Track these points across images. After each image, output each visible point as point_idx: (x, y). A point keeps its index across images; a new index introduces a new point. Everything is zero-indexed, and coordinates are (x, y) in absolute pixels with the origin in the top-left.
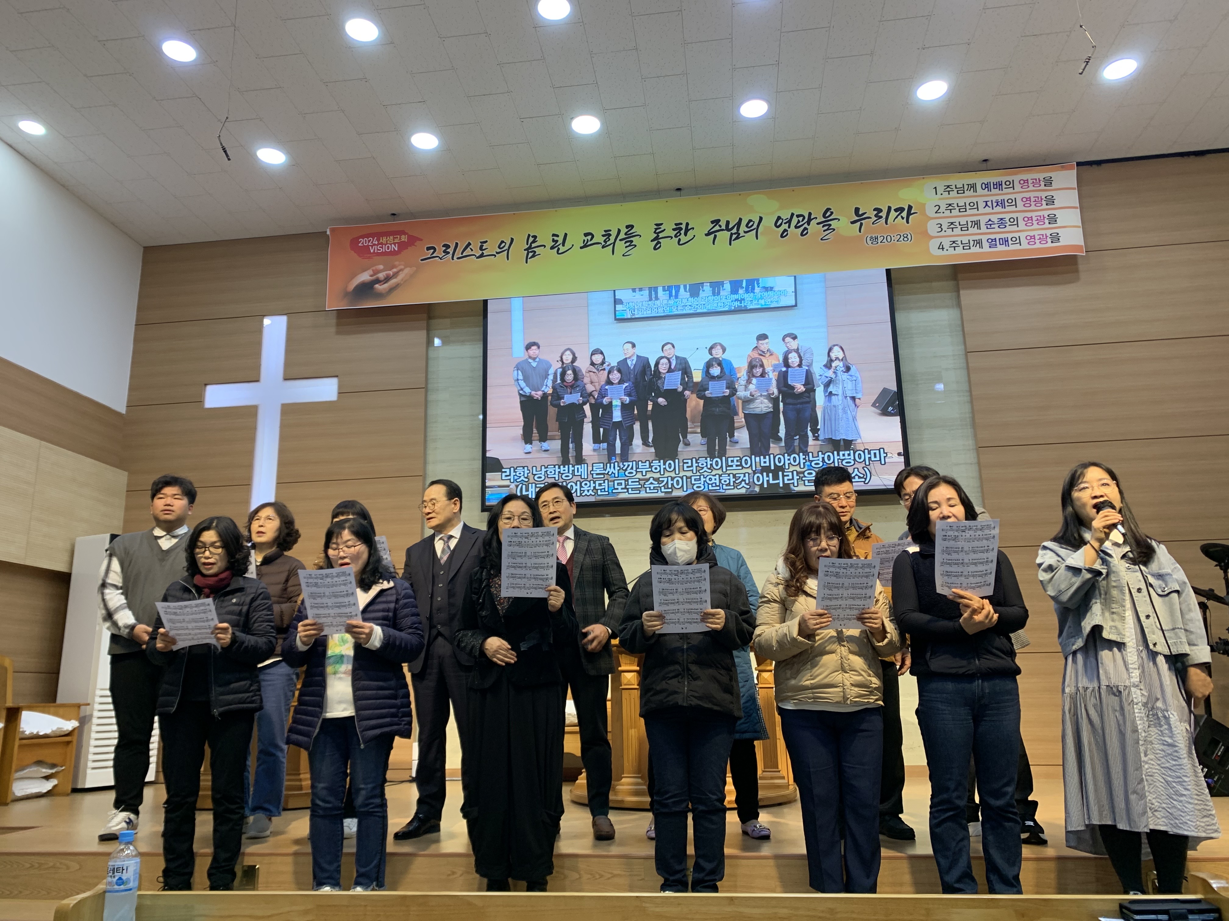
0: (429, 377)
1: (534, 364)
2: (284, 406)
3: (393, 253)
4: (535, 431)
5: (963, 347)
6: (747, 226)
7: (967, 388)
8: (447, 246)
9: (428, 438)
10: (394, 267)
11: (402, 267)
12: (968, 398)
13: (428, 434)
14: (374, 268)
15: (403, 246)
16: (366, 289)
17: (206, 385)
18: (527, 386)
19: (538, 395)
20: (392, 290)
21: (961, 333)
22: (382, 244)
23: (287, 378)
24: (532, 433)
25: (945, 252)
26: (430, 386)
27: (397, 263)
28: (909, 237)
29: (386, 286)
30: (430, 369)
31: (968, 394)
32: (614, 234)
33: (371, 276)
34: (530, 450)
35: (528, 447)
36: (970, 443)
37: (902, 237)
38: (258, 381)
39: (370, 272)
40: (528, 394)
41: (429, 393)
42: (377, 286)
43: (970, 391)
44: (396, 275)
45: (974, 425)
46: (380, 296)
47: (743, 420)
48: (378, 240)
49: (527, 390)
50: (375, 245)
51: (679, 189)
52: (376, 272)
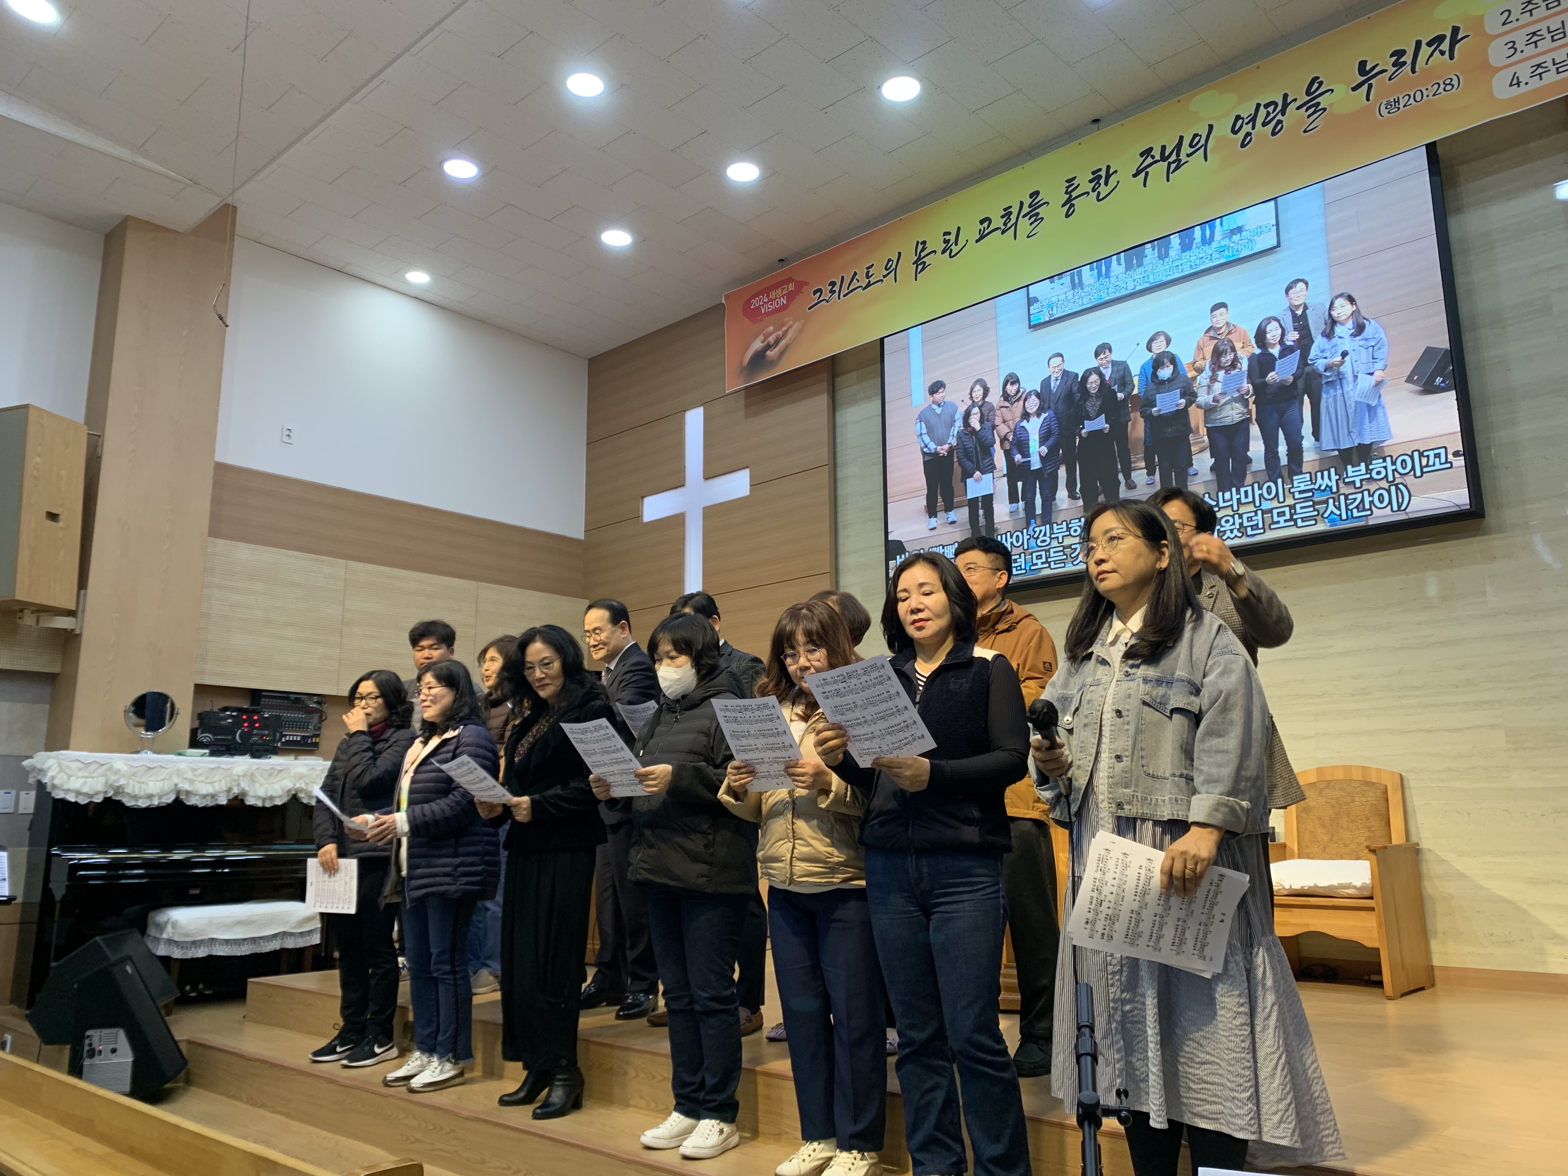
0: (838, 449)
1: (939, 410)
2: (705, 509)
3: (783, 308)
4: (940, 499)
6: (1191, 146)
8: (833, 284)
9: (841, 526)
10: (783, 325)
11: (791, 322)
13: (839, 520)
14: (764, 332)
15: (791, 297)
16: (759, 360)
17: (643, 497)
18: (931, 440)
19: (943, 450)
20: (782, 353)
22: (772, 300)
23: (707, 478)
24: (937, 502)
25: (1523, 88)
26: (838, 460)
27: (786, 319)
28: (1455, 82)
29: (777, 350)
32: (1015, 210)
33: (763, 342)
34: (935, 525)
35: (933, 522)
37: (1442, 86)
38: (683, 485)
39: (761, 337)
40: (933, 451)
41: (839, 469)
42: (768, 352)
44: (785, 333)
46: (773, 363)
47: (1206, 438)
48: (768, 296)
49: (932, 446)
50: (765, 303)
51: (1096, 121)
52: (766, 337)
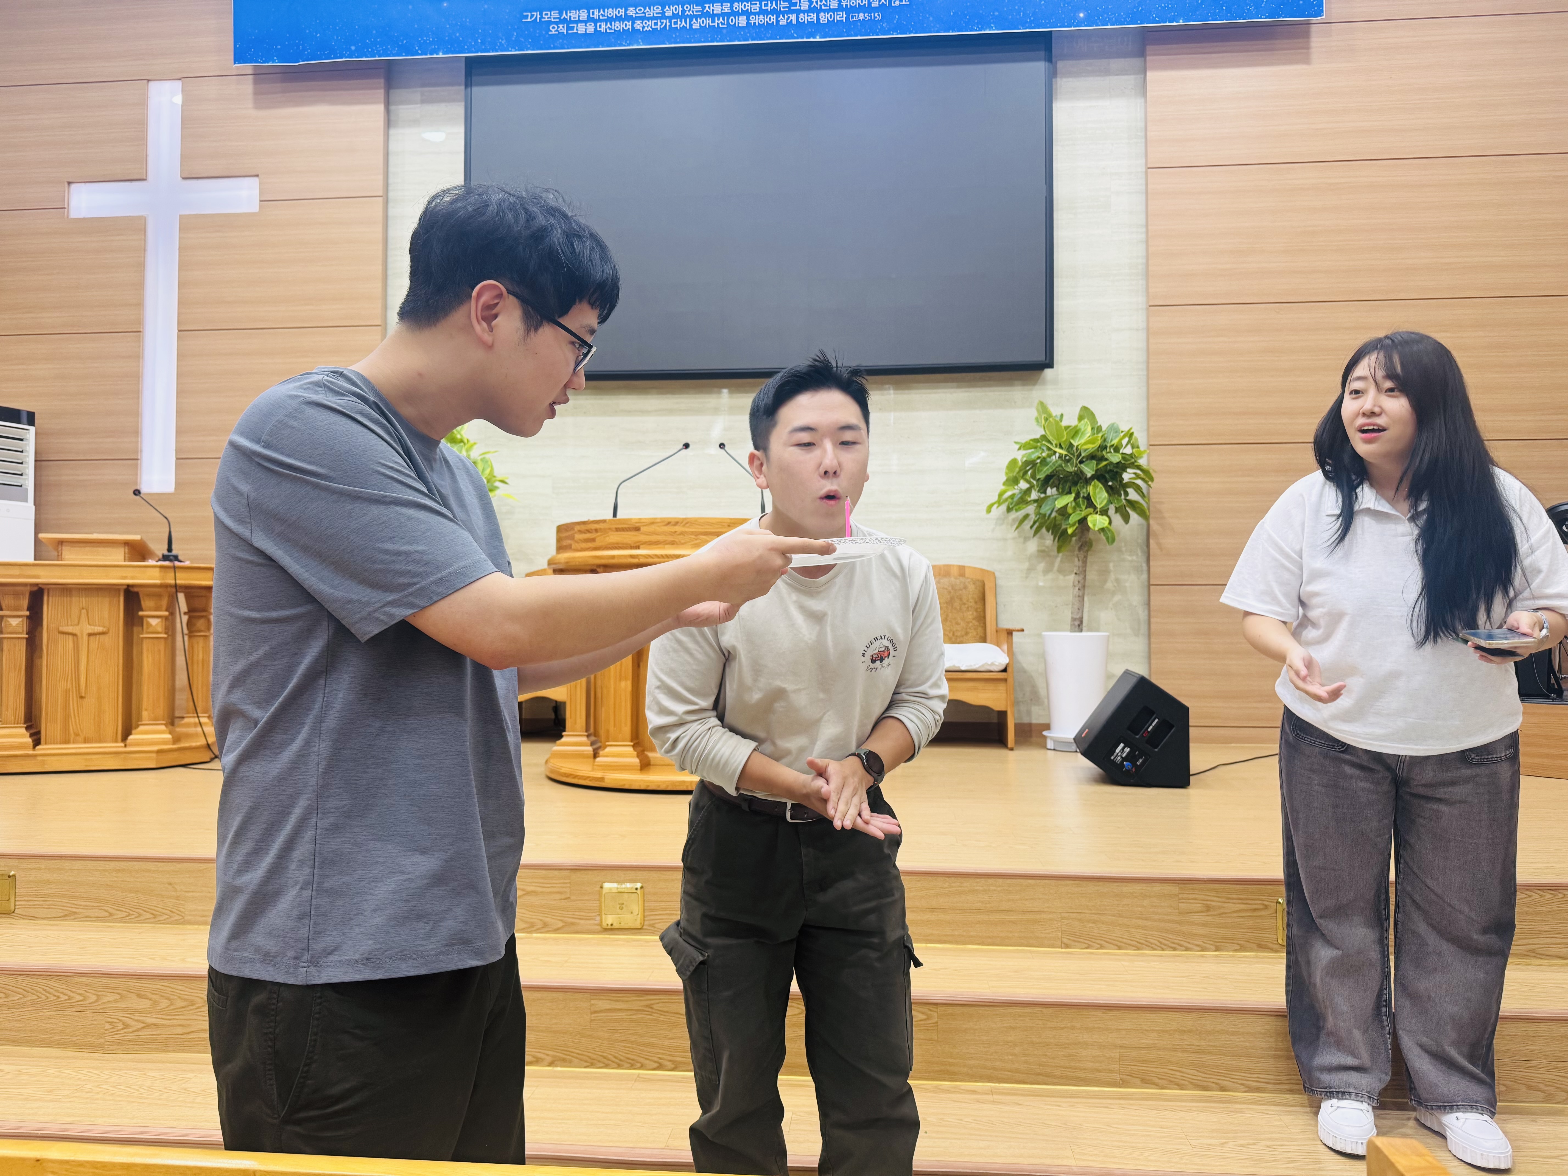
0: (391, 181)
2: (181, 217)
5: (1143, 161)
7: (1143, 222)
9: (390, 272)
12: (1144, 236)
13: (390, 266)
17: (69, 183)
21: (1143, 140)
23: (186, 176)
26: (391, 195)
30: (391, 169)
31: (1144, 230)
36: (1140, 300)
38: (142, 181)
41: (390, 205)
43: (1147, 226)
45: (1147, 275)
